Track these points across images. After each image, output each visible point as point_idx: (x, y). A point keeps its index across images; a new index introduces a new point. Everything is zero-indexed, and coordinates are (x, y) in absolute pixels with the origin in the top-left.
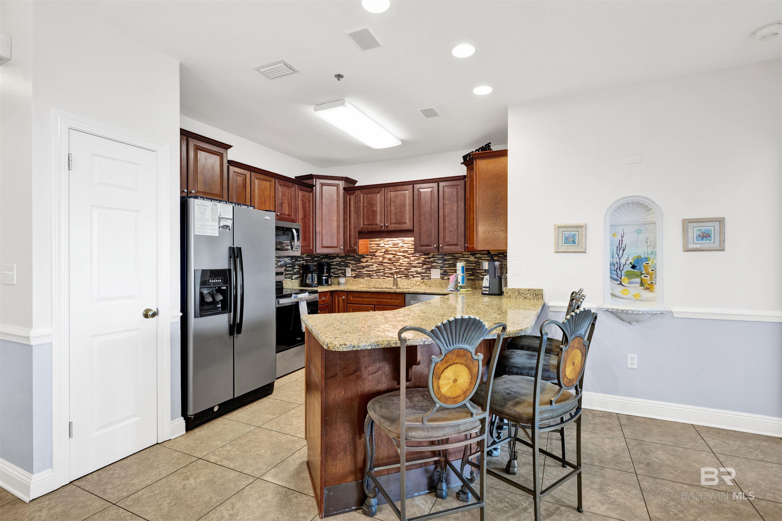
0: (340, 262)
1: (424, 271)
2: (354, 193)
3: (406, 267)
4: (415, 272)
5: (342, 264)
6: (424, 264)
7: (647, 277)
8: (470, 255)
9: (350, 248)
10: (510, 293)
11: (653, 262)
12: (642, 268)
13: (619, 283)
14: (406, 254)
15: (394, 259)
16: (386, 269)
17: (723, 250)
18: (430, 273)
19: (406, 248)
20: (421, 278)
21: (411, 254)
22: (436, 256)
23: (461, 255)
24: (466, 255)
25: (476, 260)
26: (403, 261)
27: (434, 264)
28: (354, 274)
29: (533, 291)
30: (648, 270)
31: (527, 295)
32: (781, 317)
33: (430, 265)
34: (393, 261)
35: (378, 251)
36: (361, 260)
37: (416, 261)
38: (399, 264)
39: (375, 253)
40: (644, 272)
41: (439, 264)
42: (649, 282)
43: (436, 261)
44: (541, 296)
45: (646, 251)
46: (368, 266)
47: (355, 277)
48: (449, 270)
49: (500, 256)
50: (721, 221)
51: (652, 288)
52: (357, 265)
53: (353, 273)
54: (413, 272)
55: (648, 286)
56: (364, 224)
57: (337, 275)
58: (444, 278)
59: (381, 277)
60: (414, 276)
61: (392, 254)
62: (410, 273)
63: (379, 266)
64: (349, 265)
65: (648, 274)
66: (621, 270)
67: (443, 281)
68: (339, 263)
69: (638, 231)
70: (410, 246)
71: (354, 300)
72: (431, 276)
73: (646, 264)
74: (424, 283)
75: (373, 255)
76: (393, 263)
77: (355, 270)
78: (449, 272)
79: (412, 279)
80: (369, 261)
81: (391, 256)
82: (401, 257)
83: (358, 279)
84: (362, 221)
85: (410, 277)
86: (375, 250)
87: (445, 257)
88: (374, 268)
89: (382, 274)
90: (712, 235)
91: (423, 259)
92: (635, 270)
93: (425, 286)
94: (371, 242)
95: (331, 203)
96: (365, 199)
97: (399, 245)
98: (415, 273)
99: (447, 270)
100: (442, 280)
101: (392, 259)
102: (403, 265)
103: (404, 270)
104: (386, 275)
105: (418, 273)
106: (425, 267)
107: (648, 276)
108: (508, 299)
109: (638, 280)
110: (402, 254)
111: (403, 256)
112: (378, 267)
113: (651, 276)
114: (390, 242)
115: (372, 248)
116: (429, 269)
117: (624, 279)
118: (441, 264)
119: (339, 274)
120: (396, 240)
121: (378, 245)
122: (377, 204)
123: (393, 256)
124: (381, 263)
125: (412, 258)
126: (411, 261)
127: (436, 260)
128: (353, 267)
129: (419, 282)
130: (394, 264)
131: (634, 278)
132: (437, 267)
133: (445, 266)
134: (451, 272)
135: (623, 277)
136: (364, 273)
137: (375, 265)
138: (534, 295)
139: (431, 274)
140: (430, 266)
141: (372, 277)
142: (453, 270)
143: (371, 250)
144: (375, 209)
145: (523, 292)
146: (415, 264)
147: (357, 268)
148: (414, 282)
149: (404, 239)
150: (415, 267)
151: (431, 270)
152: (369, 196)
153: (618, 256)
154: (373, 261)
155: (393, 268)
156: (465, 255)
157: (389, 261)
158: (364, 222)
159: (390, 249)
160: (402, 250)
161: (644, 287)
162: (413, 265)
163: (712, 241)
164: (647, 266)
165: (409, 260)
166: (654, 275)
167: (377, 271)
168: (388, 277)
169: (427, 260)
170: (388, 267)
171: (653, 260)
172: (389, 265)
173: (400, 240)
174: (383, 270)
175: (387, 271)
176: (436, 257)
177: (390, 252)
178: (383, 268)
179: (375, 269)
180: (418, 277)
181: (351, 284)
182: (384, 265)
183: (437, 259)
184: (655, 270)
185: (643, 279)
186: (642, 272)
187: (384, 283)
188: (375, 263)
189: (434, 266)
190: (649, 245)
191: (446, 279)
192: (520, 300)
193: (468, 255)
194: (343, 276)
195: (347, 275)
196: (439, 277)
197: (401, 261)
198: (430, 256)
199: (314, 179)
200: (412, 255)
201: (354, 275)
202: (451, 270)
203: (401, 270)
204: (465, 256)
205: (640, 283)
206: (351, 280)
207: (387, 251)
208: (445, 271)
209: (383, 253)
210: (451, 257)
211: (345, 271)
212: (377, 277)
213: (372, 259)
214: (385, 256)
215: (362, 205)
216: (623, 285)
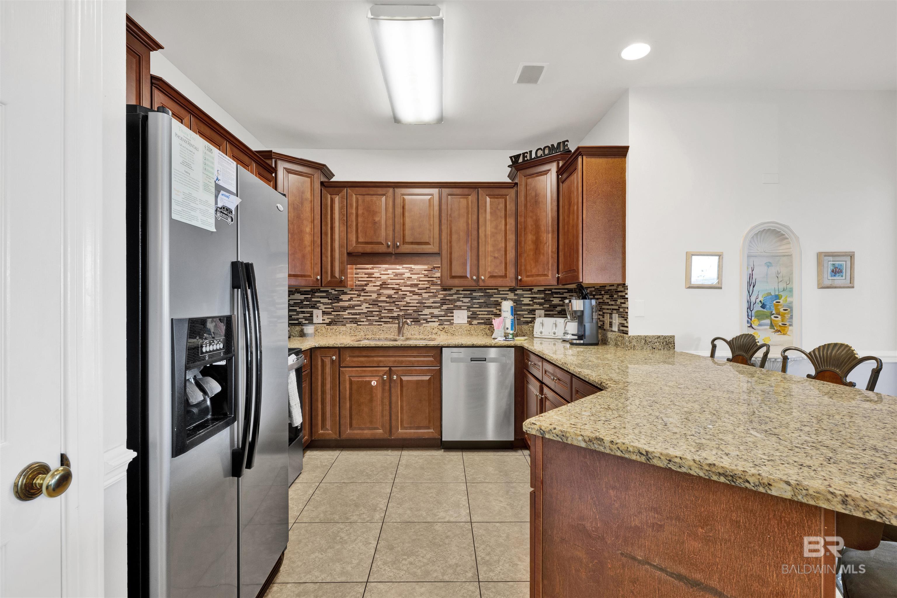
0: (302, 301)
1: (443, 313)
2: (340, 192)
3: (415, 308)
4: (429, 315)
5: (305, 303)
6: (443, 304)
7: (777, 317)
8: (508, 291)
9: (331, 278)
10: (634, 343)
11: (786, 301)
12: (772, 307)
13: (749, 325)
14: (416, 290)
15: (396, 296)
16: (383, 311)
17: (853, 287)
18: (453, 316)
19: (416, 281)
20: (439, 323)
21: (424, 289)
22: (461, 292)
23: (496, 291)
24: (503, 291)
25: (516, 297)
26: (410, 300)
27: (459, 304)
28: (328, 318)
29: (663, 339)
30: (779, 309)
31: (656, 344)
32: (895, 357)
33: (452, 304)
34: (394, 299)
35: (370, 284)
36: (340, 298)
37: (431, 300)
38: (405, 303)
39: (365, 288)
40: (774, 312)
41: (465, 303)
42: (780, 324)
43: (461, 299)
44: (673, 344)
45: (777, 288)
46: (352, 307)
47: (329, 324)
48: (480, 311)
49: (547, 292)
50: (851, 256)
51: (784, 330)
52: (333, 305)
53: (326, 317)
54: (426, 315)
55: (779, 329)
56: (357, 242)
57: (296, 322)
58: (473, 323)
59: (374, 323)
60: (429, 320)
61: (393, 289)
62: (422, 317)
63: (371, 306)
64: (318, 305)
65: (779, 315)
66: (751, 310)
67: (472, 327)
68: (299, 301)
69: (768, 264)
70: (421, 277)
71: (353, 361)
72: (453, 320)
73: (776, 302)
74: (444, 330)
75: (362, 289)
76: (394, 302)
77: (329, 313)
78: (479, 315)
79: (424, 325)
80: (354, 299)
81: (392, 292)
82: (408, 293)
83: (335, 327)
84: (354, 236)
85: (421, 322)
86: (365, 283)
87: (474, 294)
88: (362, 309)
89: (378, 318)
90: (844, 271)
91: (442, 296)
92: (765, 310)
93: (446, 334)
94: (358, 271)
95: (302, 203)
96: (360, 202)
97: (404, 276)
98: (430, 317)
99: (477, 311)
100: (470, 326)
101: (393, 296)
102: (410, 305)
103: (412, 311)
104: (382, 320)
105: (433, 316)
106: (445, 307)
107: (779, 317)
108: (632, 351)
109: (768, 321)
110: (409, 289)
111: (410, 292)
112: (369, 308)
113: (783, 316)
114: (390, 272)
115: (360, 279)
116: (450, 311)
117: (754, 321)
118: (468, 303)
119: (300, 320)
120: (400, 268)
121: (370, 275)
122: (380, 212)
123: (395, 291)
124: (375, 303)
125: (425, 295)
126: (424, 299)
127: (460, 297)
128: (325, 308)
129: (436, 329)
130: (397, 303)
131: (764, 319)
132: (463, 308)
133: (474, 306)
134: (482, 314)
135: (753, 318)
136: (345, 317)
137: (365, 305)
138: (665, 344)
139: (454, 318)
140: (452, 306)
141: (359, 323)
142: (485, 311)
143: (357, 282)
144: (377, 219)
145: (650, 341)
146: (430, 303)
147: (332, 310)
148: (429, 329)
149: (413, 266)
150: (429, 307)
151: (454, 311)
152: (368, 198)
153: (749, 292)
154: (362, 298)
155: (395, 310)
156: (501, 291)
157: (388, 299)
158: (357, 238)
159: (389, 281)
160: (409, 283)
161: (774, 329)
162: (426, 305)
163: (844, 278)
164: (778, 305)
165: (420, 298)
166: (787, 316)
167: (369, 314)
168: (386, 322)
169: (448, 298)
170: (387, 308)
171: (786, 297)
172: (388, 304)
173: (407, 268)
174: (377, 313)
175: (385, 313)
176: (461, 294)
177: (389, 286)
178: (378, 310)
179: (365, 310)
180: (435, 322)
181: (323, 335)
182: (379, 305)
183: (462, 296)
184: (789, 310)
185: (774, 320)
186: (772, 312)
187: (381, 332)
188: (365, 301)
189: (457, 306)
190: (780, 280)
191: (475, 324)
192: (647, 353)
193: (506, 291)
194: (307, 322)
195: (315, 321)
196: (465, 320)
197: (407, 299)
198: (453, 292)
199: (273, 160)
200: (425, 291)
201: (327, 321)
202: (482, 311)
203: (408, 311)
204: (501, 293)
205: (770, 324)
206: (324, 328)
207: (384, 283)
208: (474, 313)
209: (379, 288)
210: (482, 294)
211: (312, 314)
212: (367, 323)
213: (359, 295)
214: (381, 291)
215: (354, 211)
216: (753, 328)
